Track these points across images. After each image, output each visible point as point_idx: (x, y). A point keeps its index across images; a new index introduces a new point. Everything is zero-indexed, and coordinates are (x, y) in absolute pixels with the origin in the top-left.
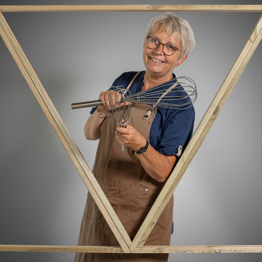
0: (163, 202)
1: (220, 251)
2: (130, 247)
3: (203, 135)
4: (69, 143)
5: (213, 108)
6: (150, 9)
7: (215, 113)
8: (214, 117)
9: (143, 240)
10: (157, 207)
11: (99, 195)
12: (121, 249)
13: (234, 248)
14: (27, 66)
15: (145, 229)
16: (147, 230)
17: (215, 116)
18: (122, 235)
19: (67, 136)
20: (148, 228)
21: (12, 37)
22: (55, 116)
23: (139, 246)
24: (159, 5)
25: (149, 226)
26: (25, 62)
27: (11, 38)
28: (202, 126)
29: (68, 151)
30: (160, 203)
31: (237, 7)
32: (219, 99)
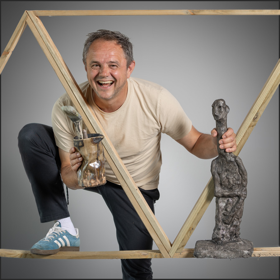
0: (202, 208)
1: (259, 255)
2: (169, 253)
3: (243, 141)
4: (108, 150)
5: (253, 115)
6: (189, 14)
7: (254, 119)
8: (253, 123)
9: (183, 245)
10: (196, 213)
11: (138, 202)
12: (160, 255)
13: (274, 251)
14: (65, 73)
15: (185, 234)
16: (187, 236)
17: (255, 123)
18: (161, 240)
19: (106, 143)
20: (187, 233)
21: (49, 43)
22: (93, 123)
23: (178, 251)
24: (198, 10)
25: (188, 232)
26: (63, 68)
27: (47, 44)
28: (241, 133)
29: (106, 157)
30: (200, 209)
31: (278, 12)
32: (258, 106)
